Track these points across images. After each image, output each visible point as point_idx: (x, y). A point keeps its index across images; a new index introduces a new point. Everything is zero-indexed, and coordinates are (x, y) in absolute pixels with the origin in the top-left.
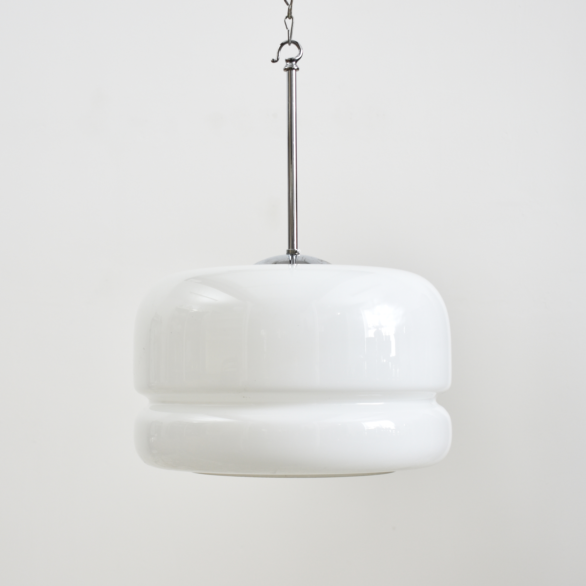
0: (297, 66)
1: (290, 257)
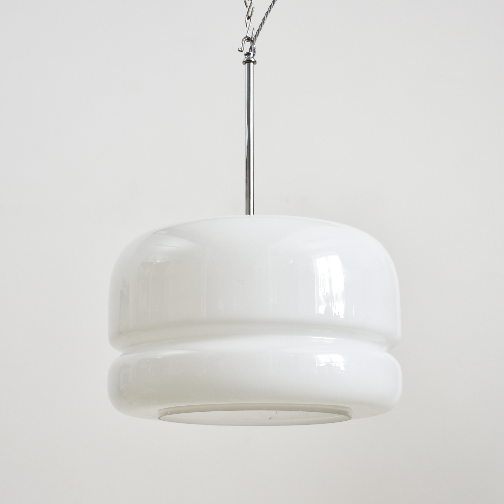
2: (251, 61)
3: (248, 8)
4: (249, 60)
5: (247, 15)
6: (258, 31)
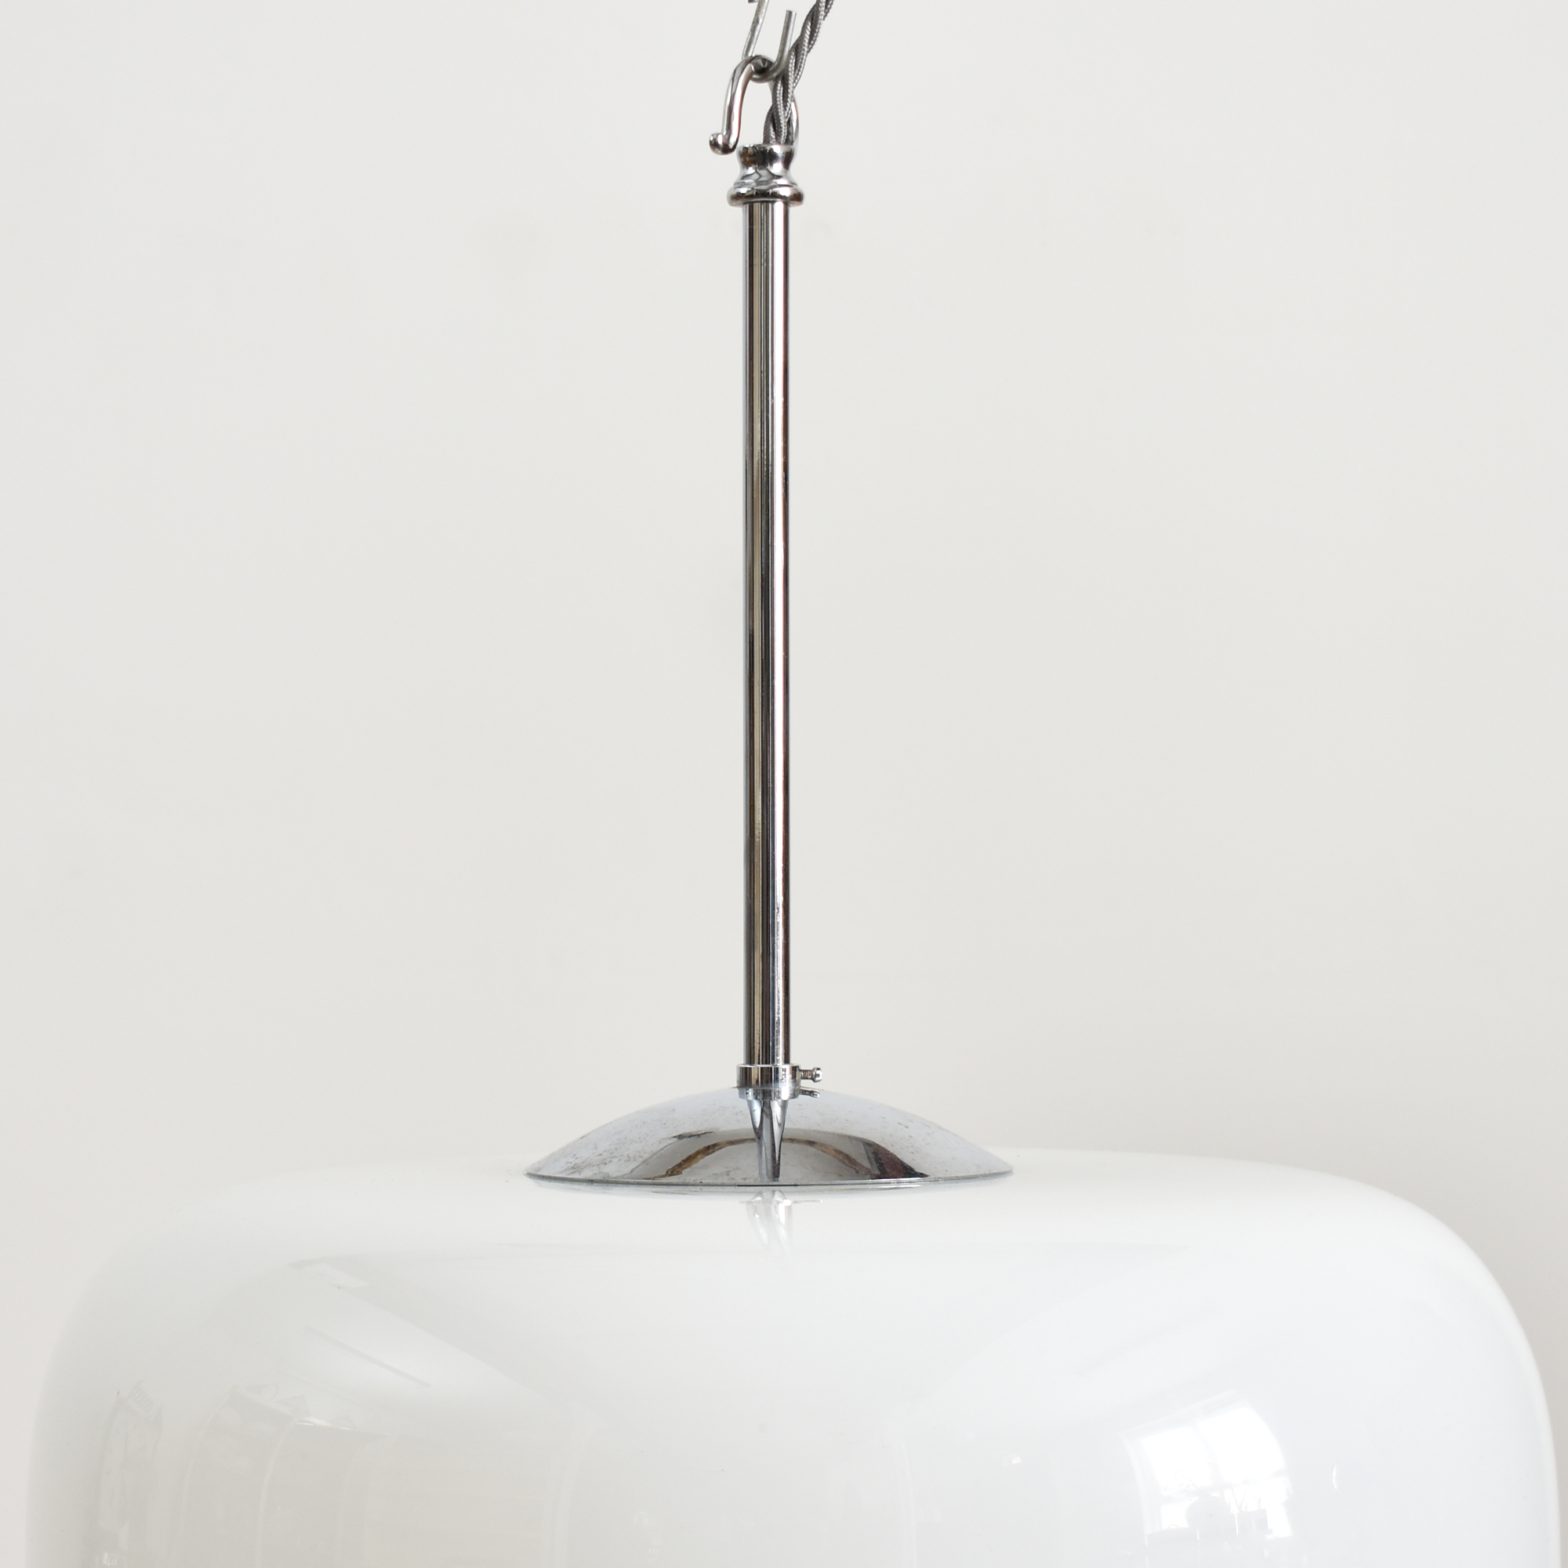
1: (757, 1108)
2: (775, 196)
4: (765, 193)
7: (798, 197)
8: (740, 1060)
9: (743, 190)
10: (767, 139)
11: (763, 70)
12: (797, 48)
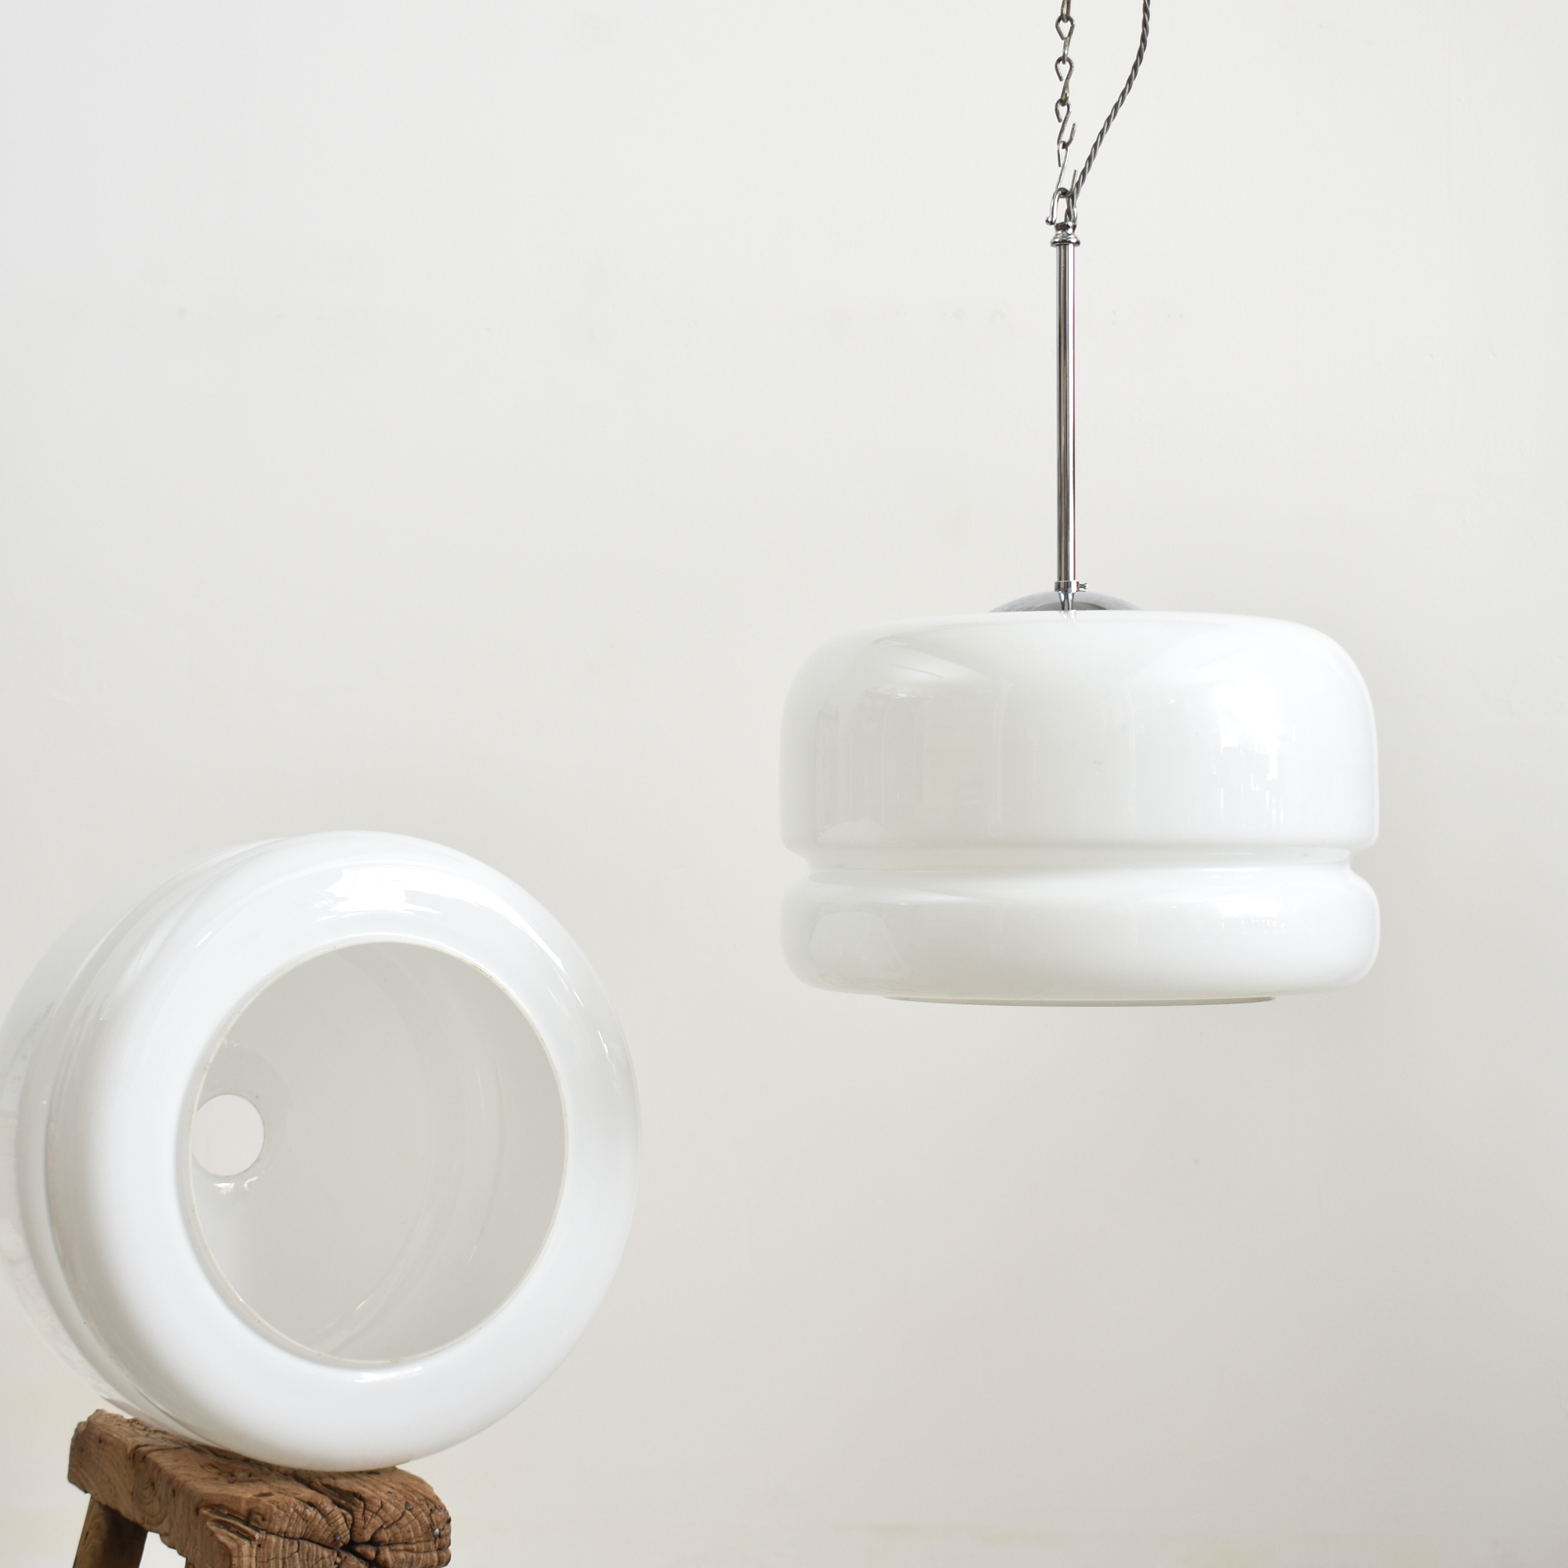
0: (1076, 237)
1: (1063, 596)
2: (1070, 242)
3: (1061, 123)
4: (1065, 241)
5: (1058, 143)
6: (1084, 173)
7: (1078, 243)
8: (1056, 579)
9: (1057, 240)
10: (1066, 220)
11: (1064, 193)
12: (1078, 185)
